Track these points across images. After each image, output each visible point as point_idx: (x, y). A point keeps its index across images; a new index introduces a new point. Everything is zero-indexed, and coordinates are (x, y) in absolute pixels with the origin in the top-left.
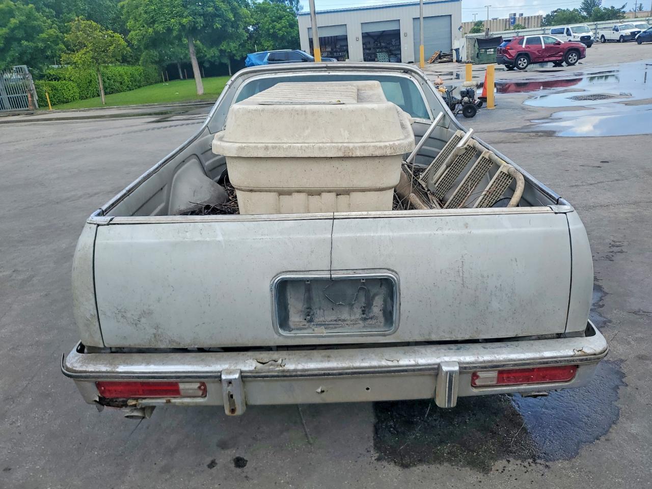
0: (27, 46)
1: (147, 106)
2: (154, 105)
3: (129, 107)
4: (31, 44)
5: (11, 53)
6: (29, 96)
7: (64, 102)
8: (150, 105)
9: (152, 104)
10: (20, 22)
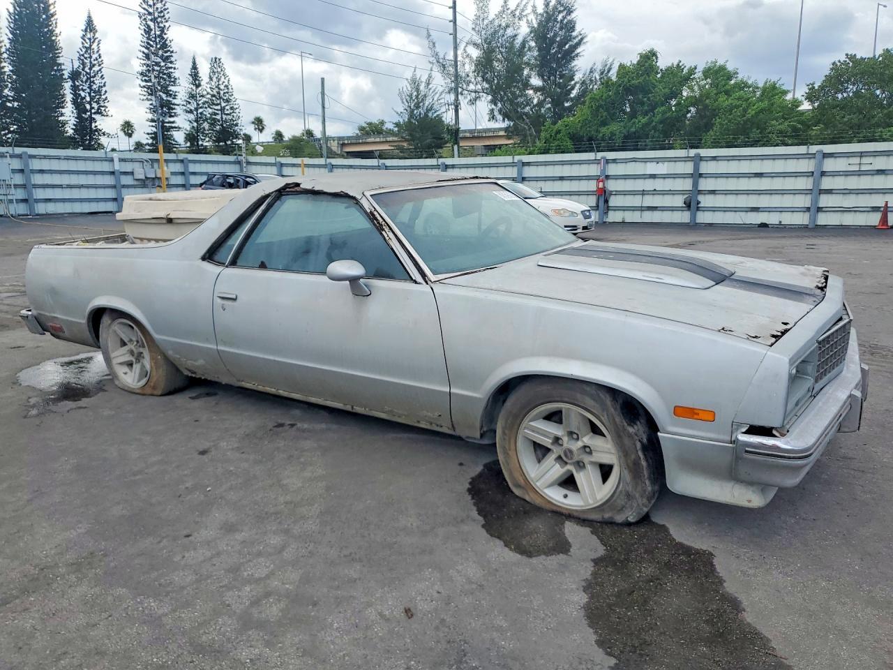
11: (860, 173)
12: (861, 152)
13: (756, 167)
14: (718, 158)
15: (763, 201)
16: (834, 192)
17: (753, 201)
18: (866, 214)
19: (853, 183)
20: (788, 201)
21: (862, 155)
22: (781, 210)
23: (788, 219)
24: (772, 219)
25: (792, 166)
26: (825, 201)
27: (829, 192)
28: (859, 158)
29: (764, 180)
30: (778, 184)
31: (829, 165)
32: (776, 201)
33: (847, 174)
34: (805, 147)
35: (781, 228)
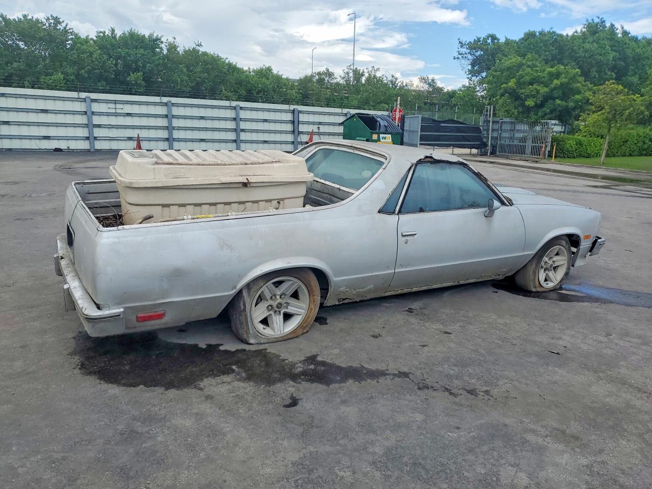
0: (559, 105)
1: (635, 172)
2: (642, 172)
3: (617, 170)
4: (564, 103)
5: (544, 109)
6: (544, 147)
7: (584, 157)
8: (637, 172)
9: (640, 171)
10: (561, 83)
11: (116, 115)
12: (116, 101)
13: (41, 105)
14: (6, 95)
15: (52, 132)
16: (102, 126)
17: (43, 131)
18: (124, 141)
19: (113, 121)
20: (71, 132)
21: (115, 102)
22: (68, 138)
23: (74, 145)
24: (63, 145)
25: (69, 106)
26: (97, 132)
27: (99, 126)
28: (114, 105)
29: (49, 115)
30: (60, 119)
31: (96, 107)
32: (61, 132)
33: (108, 114)
34: (76, 93)
35: (70, 152)
